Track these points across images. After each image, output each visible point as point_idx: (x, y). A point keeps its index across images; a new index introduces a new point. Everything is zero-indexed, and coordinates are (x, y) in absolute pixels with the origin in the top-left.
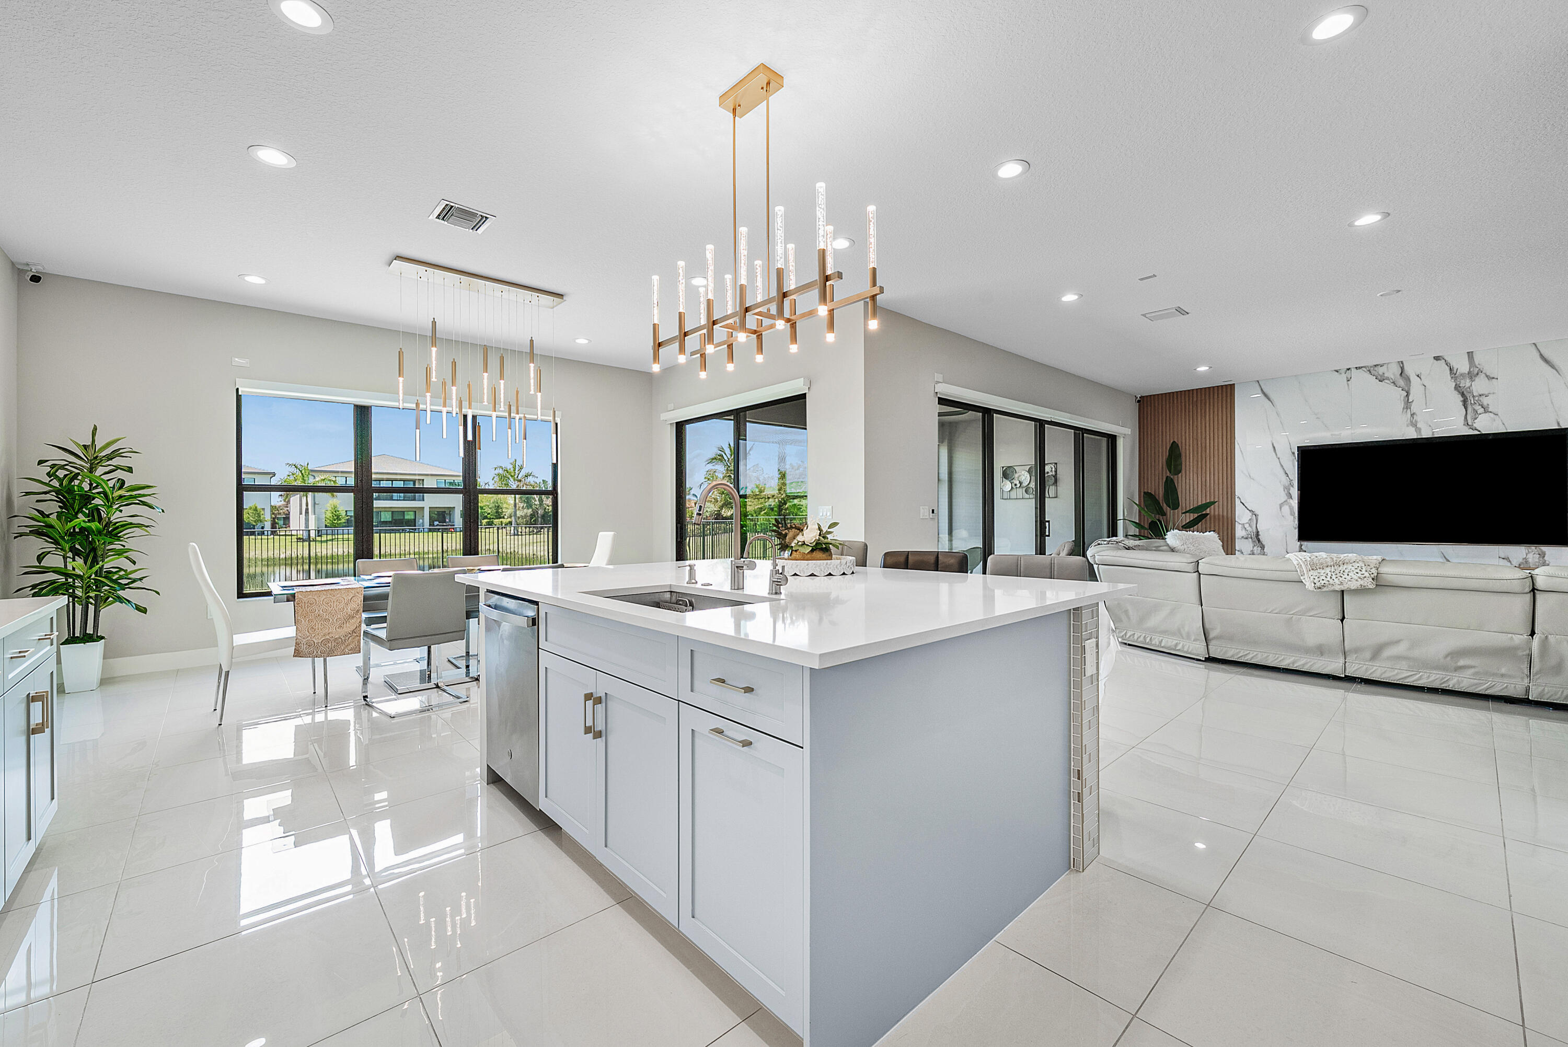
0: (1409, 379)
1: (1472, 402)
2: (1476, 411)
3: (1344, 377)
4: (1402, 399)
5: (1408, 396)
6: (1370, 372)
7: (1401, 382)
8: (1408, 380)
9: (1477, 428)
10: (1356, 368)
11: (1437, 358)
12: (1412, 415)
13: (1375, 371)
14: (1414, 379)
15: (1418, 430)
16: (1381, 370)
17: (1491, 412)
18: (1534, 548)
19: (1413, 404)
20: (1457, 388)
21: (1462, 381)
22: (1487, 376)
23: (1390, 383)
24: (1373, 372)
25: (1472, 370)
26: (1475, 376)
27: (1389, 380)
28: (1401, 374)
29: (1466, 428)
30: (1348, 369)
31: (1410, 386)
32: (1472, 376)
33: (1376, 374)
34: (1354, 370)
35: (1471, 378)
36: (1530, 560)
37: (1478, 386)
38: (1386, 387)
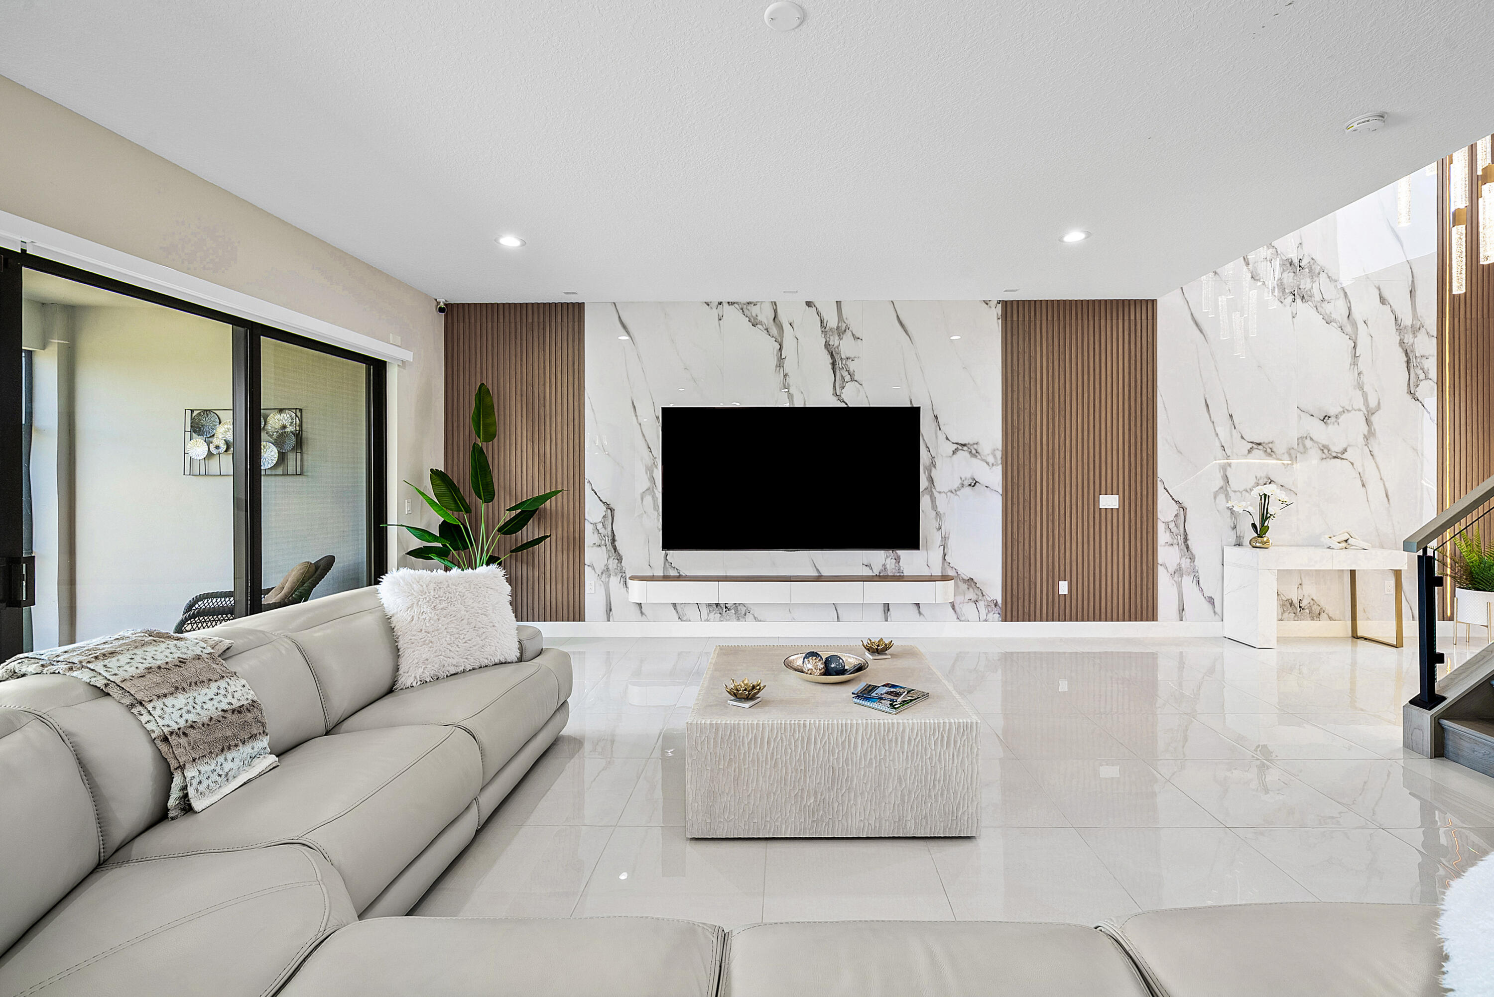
0: (782, 327)
1: (841, 367)
2: (843, 378)
3: (715, 313)
4: (775, 353)
5: (780, 349)
6: (743, 311)
7: (774, 331)
8: (780, 328)
9: (845, 400)
10: (728, 303)
11: (809, 304)
12: (785, 376)
13: (749, 310)
14: (786, 327)
15: (790, 396)
16: (754, 310)
17: (856, 381)
18: (891, 551)
19: (786, 361)
20: (827, 345)
21: (831, 337)
22: (853, 335)
23: (763, 329)
24: (746, 312)
25: (840, 325)
26: (843, 334)
27: (762, 325)
28: (774, 319)
29: (835, 398)
30: (720, 303)
31: (783, 337)
32: (841, 332)
33: (749, 315)
34: (726, 305)
35: (839, 335)
36: (888, 566)
37: (846, 347)
38: (758, 333)
